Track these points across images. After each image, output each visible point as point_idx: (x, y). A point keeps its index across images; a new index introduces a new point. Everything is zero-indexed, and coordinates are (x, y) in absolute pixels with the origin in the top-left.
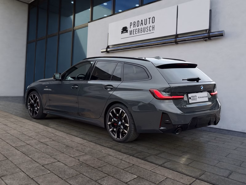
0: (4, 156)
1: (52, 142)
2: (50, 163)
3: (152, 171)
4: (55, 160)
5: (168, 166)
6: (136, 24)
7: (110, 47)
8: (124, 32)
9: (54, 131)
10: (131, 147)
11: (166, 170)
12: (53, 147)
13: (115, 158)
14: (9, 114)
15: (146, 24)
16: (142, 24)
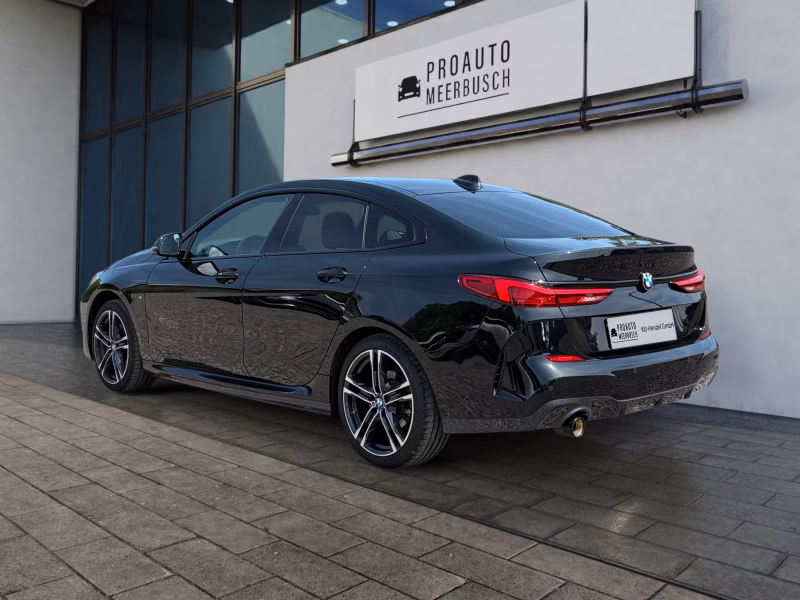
0: (13, 523)
1: (174, 473)
2: (171, 542)
3: (514, 560)
4: (186, 532)
5: (567, 544)
6: (448, 68)
7: (362, 146)
8: (406, 95)
9: (179, 434)
10: (442, 484)
11: (563, 555)
12: (179, 489)
13: (388, 522)
14: (26, 382)
15: (479, 65)
16: (469, 65)
